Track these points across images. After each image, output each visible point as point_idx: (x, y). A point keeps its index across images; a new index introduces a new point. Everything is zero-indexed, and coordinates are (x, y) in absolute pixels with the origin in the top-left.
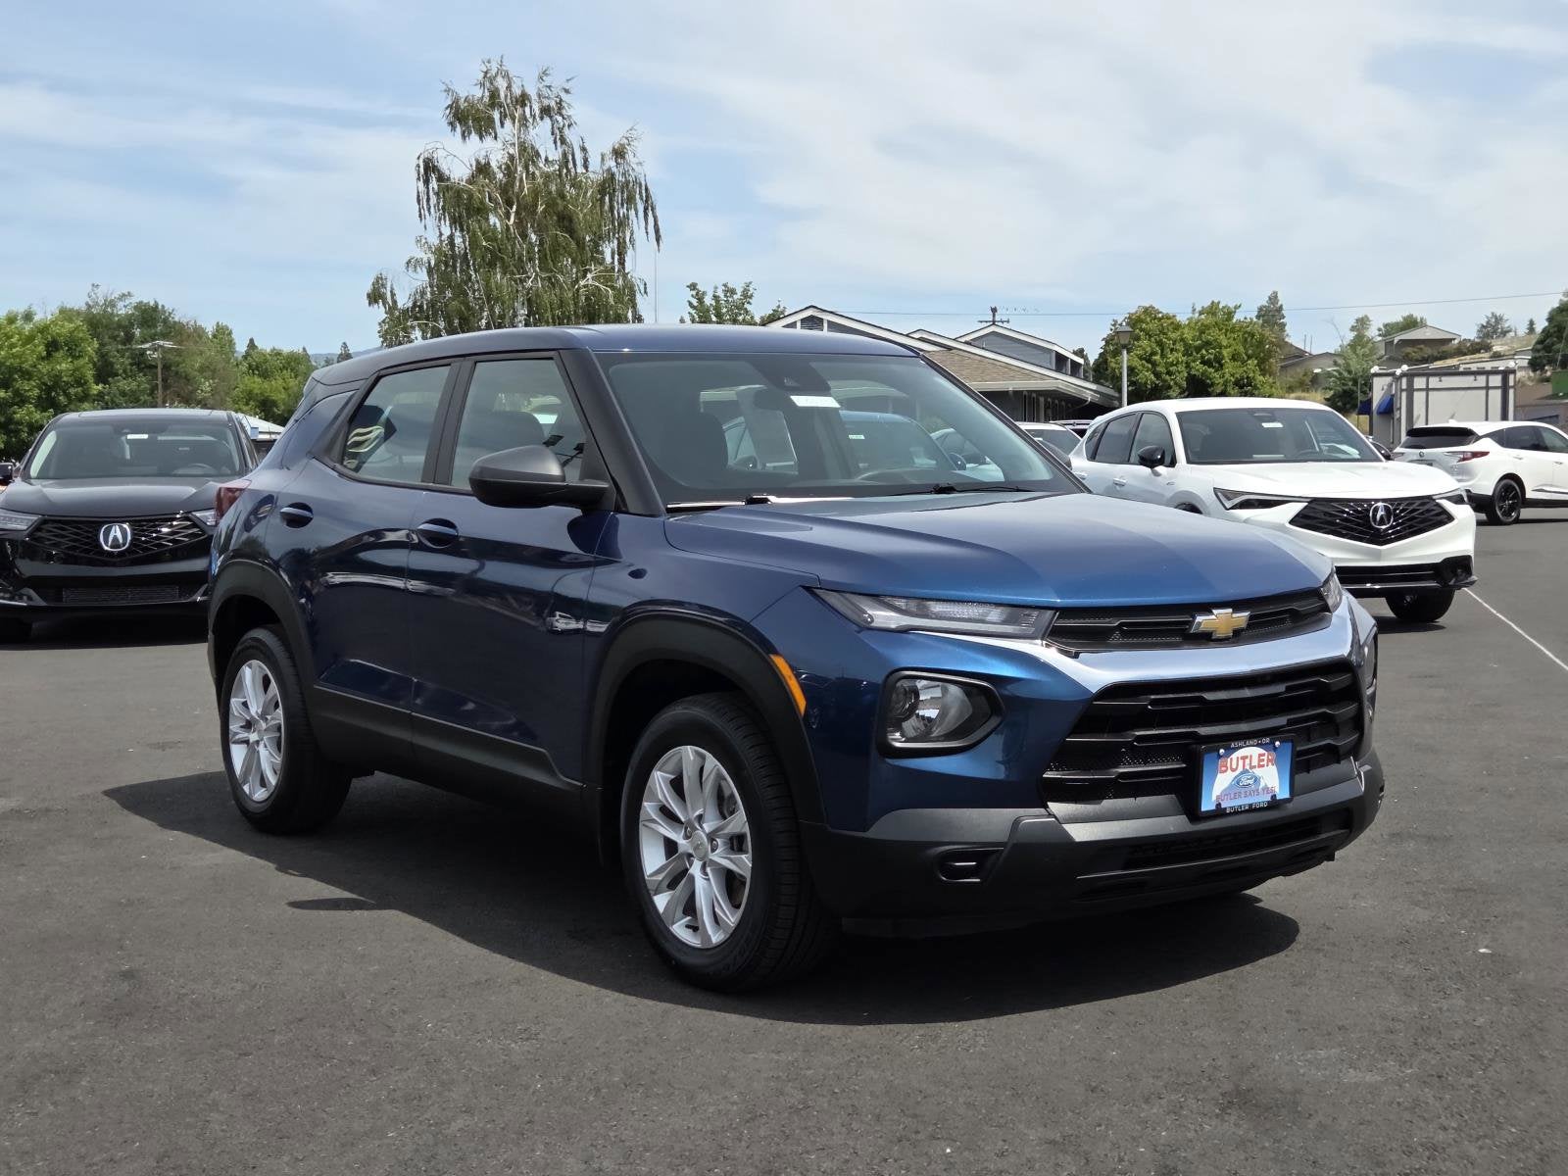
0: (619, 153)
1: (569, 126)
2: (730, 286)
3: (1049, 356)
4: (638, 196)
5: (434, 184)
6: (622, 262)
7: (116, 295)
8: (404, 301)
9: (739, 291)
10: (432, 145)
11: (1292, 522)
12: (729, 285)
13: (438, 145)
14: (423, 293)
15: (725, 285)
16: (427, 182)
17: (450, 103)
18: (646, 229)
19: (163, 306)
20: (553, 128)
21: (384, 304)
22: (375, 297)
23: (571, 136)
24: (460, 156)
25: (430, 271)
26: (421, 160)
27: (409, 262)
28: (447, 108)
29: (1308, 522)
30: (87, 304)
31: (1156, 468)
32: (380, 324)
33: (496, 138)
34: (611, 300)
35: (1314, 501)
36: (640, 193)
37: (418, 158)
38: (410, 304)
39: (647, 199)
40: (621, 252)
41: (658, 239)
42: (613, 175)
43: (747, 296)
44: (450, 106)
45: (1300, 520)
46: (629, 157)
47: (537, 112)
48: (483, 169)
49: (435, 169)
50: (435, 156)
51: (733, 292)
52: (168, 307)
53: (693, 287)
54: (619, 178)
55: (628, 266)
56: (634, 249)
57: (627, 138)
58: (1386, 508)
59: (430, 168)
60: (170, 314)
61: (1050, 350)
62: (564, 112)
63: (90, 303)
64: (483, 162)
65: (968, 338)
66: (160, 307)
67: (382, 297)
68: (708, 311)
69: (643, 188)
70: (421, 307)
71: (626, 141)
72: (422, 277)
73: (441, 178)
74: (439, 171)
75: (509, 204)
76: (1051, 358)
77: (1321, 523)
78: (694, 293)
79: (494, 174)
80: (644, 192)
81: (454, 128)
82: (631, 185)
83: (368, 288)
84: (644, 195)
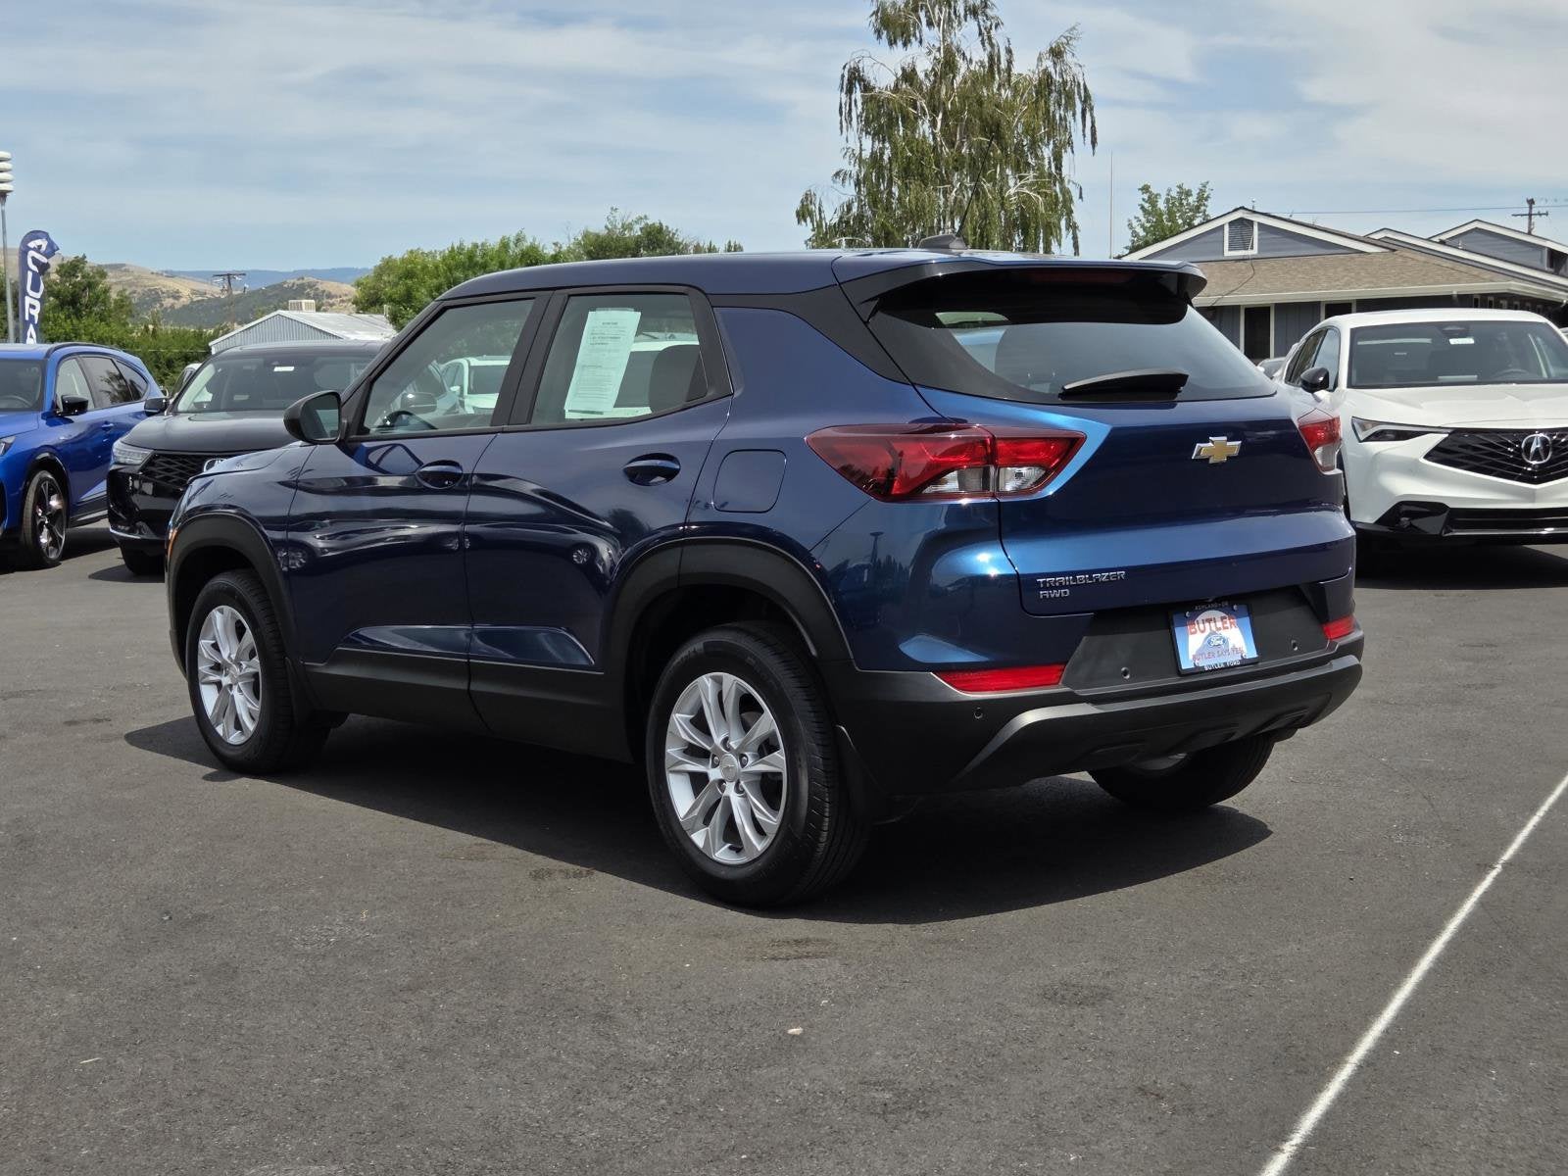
0: (1056, 53)
1: (996, 27)
2: (1186, 187)
3: (1540, 253)
4: (1077, 96)
5: (858, 95)
6: (1059, 167)
7: (634, 217)
8: (831, 217)
9: (1195, 193)
10: (859, 54)
11: (1428, 456)
12: (1184, 187)
13: (865, 54)
14: (849, 208)
15: (1180, 187)
16: (850, 92)
17: (875, 9)
18: (1084, 131)
19: (667, 227)
20: (980, 29)
21: (812, 221)
22: (803, 214)
23: (998, 37)
24: (884, 65)
25: (858, 184)
26: (846, 70)
27: (837, 174)
28: (872, 15)
29: (1448, 456)
30: (606, 227)
31: (1316, 393)
32: (806, 242)
33: (921, 42)
34: (1042, 209)
35: (1457, 432)
36: (1079, 93)
37: (845, 67)
38: (836, 220)
39: (1087, 99)
40: (1057, 158)
41: (1094, 142)
42: (1049, 76)
43: (1202, 198)
44: (875, 13)
45: (1438, 454)
46: (1068, 57)
47: (962, 13)
48: (909, 76)
49: (861, 80)
50: (861, 65)
51: (1188, 194)
52: (672, 228)
53: (1145, 189)
54: (1057, 78)
55: (1065, 171)
56: (1073, 152)
57: (1066, 38)
58: (1544, 442)
59: (854, 78)
60: (674, 234)
61: (1544, 247)
62: (988, 11)
63: (610, 227)
64: (908, 70)
65: (1443, 237)
66: (664, 228)
67: (811, 214)
68: (1161, 215)
69: (1082, 88)
70: (847, 222)
71: (1065, 41)
72: (850, 190)
73: (867, 88)
74: (864, 81)
75: (934, 111)
76: (1542, 255)
77: (1462, 458)
78: (1146, 196)
79: (921, 83)
80: (1082, 92)
81: (879, 37)
82: (1069, 84)
83: (797, 205)
84: (1083, 95)
